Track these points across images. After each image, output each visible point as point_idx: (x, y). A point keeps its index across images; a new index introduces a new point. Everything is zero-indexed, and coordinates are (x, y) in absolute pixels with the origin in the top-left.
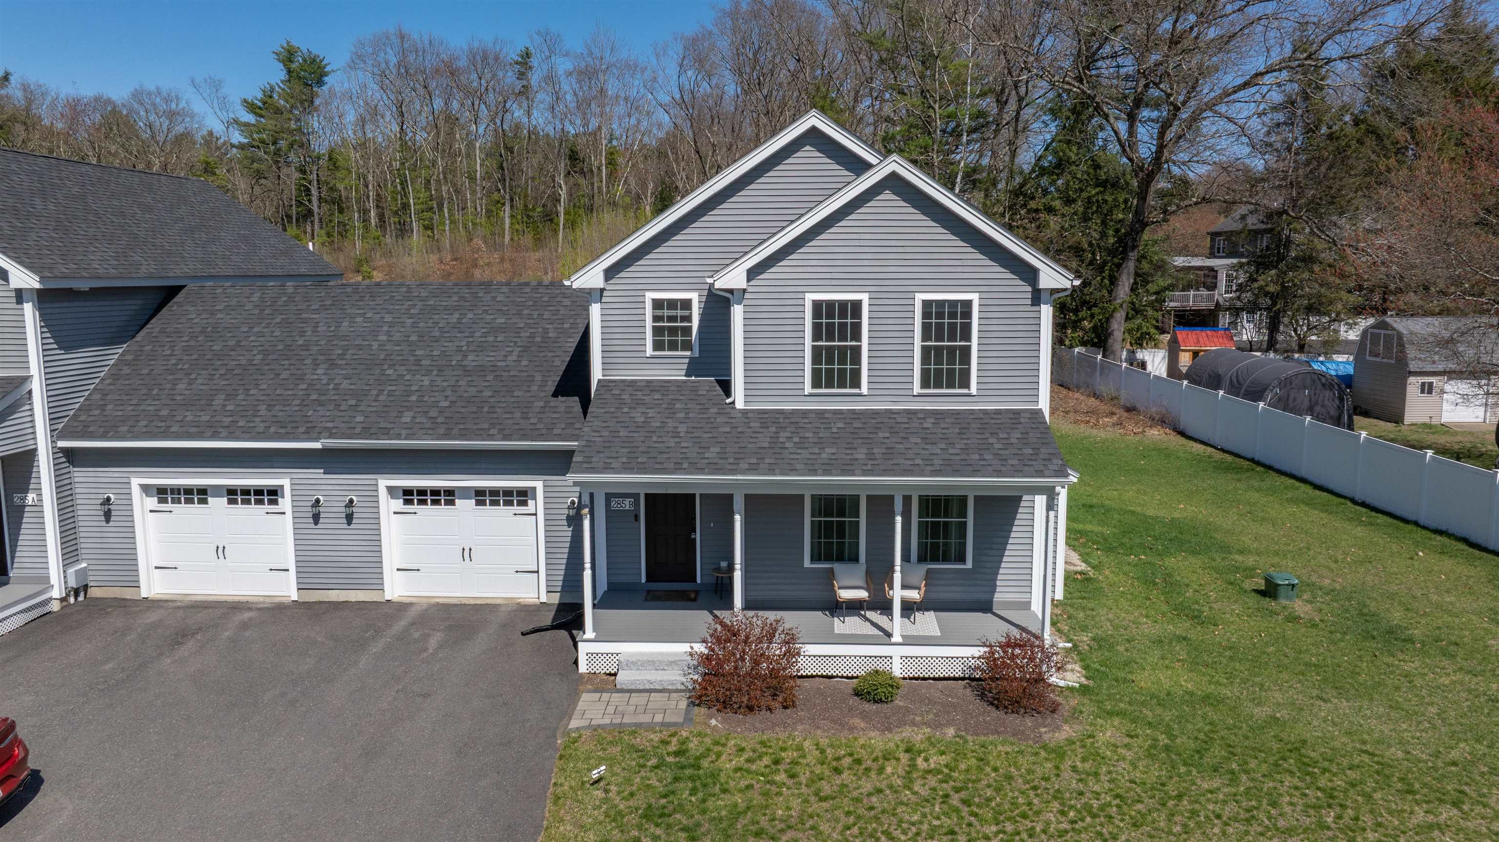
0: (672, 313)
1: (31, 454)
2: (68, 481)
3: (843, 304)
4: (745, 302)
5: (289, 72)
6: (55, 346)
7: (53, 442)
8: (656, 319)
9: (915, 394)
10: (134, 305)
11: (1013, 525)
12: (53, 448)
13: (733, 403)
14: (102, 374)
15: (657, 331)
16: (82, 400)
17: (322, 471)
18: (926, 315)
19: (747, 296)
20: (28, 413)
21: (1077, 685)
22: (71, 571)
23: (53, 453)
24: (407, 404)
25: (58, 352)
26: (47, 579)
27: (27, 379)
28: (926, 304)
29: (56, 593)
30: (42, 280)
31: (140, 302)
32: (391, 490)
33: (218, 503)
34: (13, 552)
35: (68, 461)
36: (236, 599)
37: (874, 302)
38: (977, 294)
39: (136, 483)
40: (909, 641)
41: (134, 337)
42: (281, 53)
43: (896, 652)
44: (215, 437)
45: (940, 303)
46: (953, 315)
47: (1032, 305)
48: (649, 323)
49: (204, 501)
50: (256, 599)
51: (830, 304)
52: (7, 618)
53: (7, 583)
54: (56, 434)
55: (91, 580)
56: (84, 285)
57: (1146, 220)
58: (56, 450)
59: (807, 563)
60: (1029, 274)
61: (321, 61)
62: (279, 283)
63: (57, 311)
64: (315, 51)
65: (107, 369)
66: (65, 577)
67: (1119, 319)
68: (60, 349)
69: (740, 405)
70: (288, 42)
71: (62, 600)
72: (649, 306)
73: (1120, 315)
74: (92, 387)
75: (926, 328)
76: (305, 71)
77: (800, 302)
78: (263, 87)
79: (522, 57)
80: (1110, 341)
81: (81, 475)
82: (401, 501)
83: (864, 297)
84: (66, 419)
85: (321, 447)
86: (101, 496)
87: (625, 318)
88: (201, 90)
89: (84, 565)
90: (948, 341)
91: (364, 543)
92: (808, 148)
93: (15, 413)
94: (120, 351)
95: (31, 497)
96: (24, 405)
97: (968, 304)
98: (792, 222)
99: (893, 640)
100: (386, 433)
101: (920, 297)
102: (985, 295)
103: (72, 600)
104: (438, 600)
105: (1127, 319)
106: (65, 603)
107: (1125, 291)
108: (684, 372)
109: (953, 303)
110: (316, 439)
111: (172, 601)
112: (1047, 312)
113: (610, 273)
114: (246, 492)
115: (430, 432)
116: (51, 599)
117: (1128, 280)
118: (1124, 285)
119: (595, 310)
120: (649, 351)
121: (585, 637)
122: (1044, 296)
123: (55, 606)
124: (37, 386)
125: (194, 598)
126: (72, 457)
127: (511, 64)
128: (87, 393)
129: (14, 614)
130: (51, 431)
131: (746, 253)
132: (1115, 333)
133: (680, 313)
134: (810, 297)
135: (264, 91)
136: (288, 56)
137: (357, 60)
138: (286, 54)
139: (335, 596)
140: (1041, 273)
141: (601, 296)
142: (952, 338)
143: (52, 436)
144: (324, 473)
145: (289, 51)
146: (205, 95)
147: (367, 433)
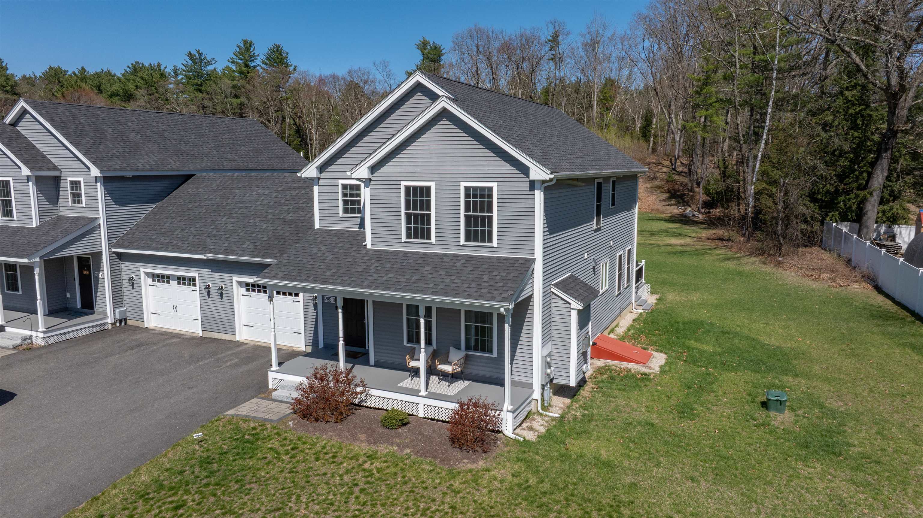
0: (352, 192)
1: (100, 253)
2: (118, 268)
3: (422, 188)
4: (371, 186)
5: (424, 54)
6: (113, 203)
7: (109, 249)
8: (345, 195)
9: (461, 245)
10: (165, 183)
11: (521, 333)
12: (109, 252)
13: (366, 245)
14: (142, 218)
15: (345, 202)
16: (128, 229)
17: (210, 270)
18: (467, 196)
19: (372, 183)
20: (99, 235)
21: (522, 439)
22: (117, 311)
23: (109, 254)
24: (250, 238)
25: (115, 206)
26: (106, 313)
27: (97, 219)
28: (467, 189)
29: (110, 320)
30: (101, 172)
31: (168, 183)
32: (240, 283)
33: (174, 283)
34: (96, 299)
35: (119, 258)
36: (177, 332)
37: (438, 187)
38: (496, 183)
39: (142, 270)
40: (431, 396)
41: (163, 199)
42: (420, 44)
43: (422, 401)
44: (166, 251)
45: (475, 189)
46: (482, 196)
47: (530, 190)
48: (340, 198)
49: (168, 282)
50: (186, 333)
51: (415, 188)
52: (82, 329)
53: (94, 314)
54: (111, 245)
55: (128, 316)
56: (129, 174)
57: (895, 129)
58: (110, 253)
59: (405, 343)
60: (524, 170)
61: (440, 48)
62: (271, 174)
63: (114, 187)
64: (437, 42)
65: (145, 215)
66: (114, 313)
67: (873, 203)
68: (116, 204)
69: (369, 246)
70: (424, 38)
71: (112, 324)
72: (340, 188)
73: (875, 199)
74: (135, 223)
75: (467, 204)
76: (431, 54)
77: (398, 187)
78: (417, 64)
79: (552, 37)
80: (865, 218)
81: (125, 266)
82: (245, 289)
83: (432, 184)
84: (118, 239)
85: (206, 258)
86: (129, 276)
87: (330, 194)
88: (378, 68)
89: (125, 309)
90: (480, 213)
91: (227, 310)
92: (419, 94)
93: (91, 234)
94: (154, 206)
95: (101, 274)
96: (97, 230)
97: (490, 189)
98: (389, 139)
99: (420, 394)
100: (233, 253)
101: (463, 185)
102: (501, 184)
103: (118, 325)
104: (259, 344)
105: (881, 202)
106: (114, 326)
107: (879, 182)
108: (358, 226)
109: (482, 189)
110: (202, 254)
111: (154, 330)
112: (539, 196)
113: (322, 168)
114: (184, 279)
115: (251, 253)
116: (108, 323)
117: (882, 173)
118: (878, 178)
119: (316, 188)
120: (341, 214)
121: (272, 369)
122: (537, 185)
123: (110, 327)
124: (102, 222)
125: (164, 330)
126: (120, 256)
127: (546, 42)
128: (132, 226)
129: (86, 328)
130: (109, 244)
131: (366, 158)
132: (869, 213)
133: (355, 192)
134: (404, 184)
135: (417, 66)
136: (423, 46)
137: (458, 46)
138: (422, 45)
139: (217, 336)
140: (530, 169)
141: (318, 182)
142: (482, 211)
143: (109, 246)
144: (212, 272)
145: (423, 43)
146: (380, 70)
147: (226, 252)
